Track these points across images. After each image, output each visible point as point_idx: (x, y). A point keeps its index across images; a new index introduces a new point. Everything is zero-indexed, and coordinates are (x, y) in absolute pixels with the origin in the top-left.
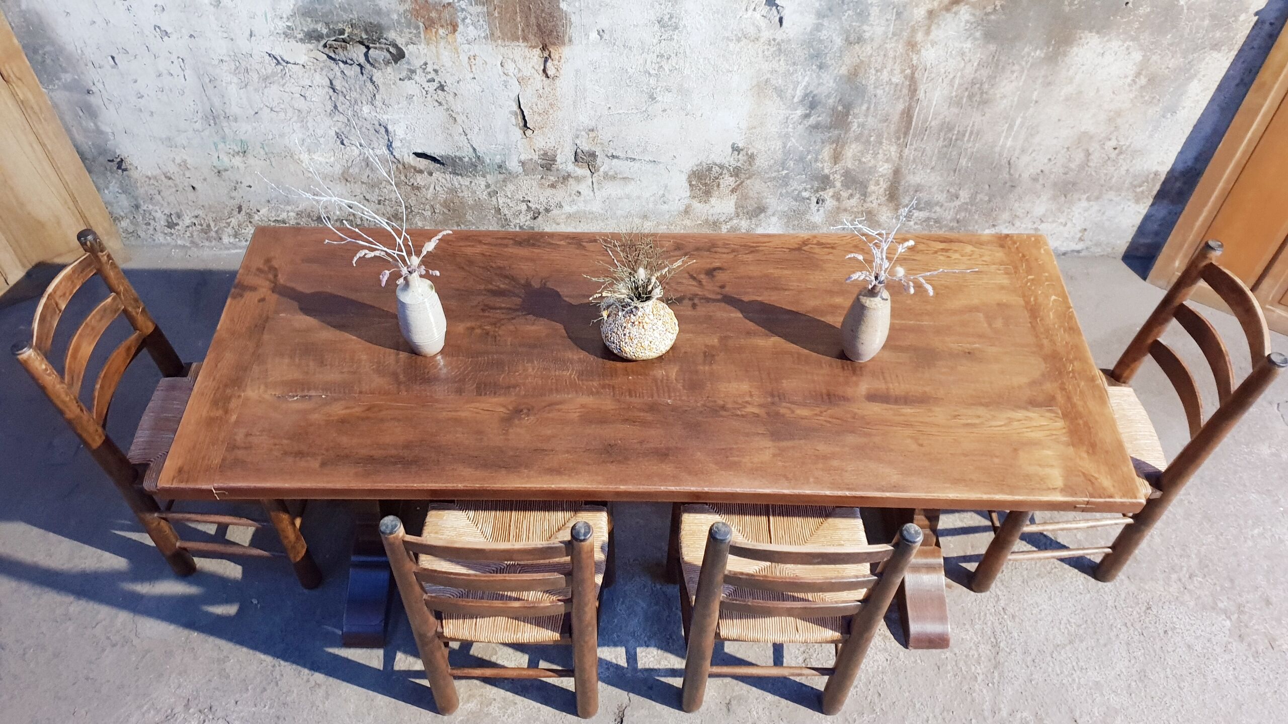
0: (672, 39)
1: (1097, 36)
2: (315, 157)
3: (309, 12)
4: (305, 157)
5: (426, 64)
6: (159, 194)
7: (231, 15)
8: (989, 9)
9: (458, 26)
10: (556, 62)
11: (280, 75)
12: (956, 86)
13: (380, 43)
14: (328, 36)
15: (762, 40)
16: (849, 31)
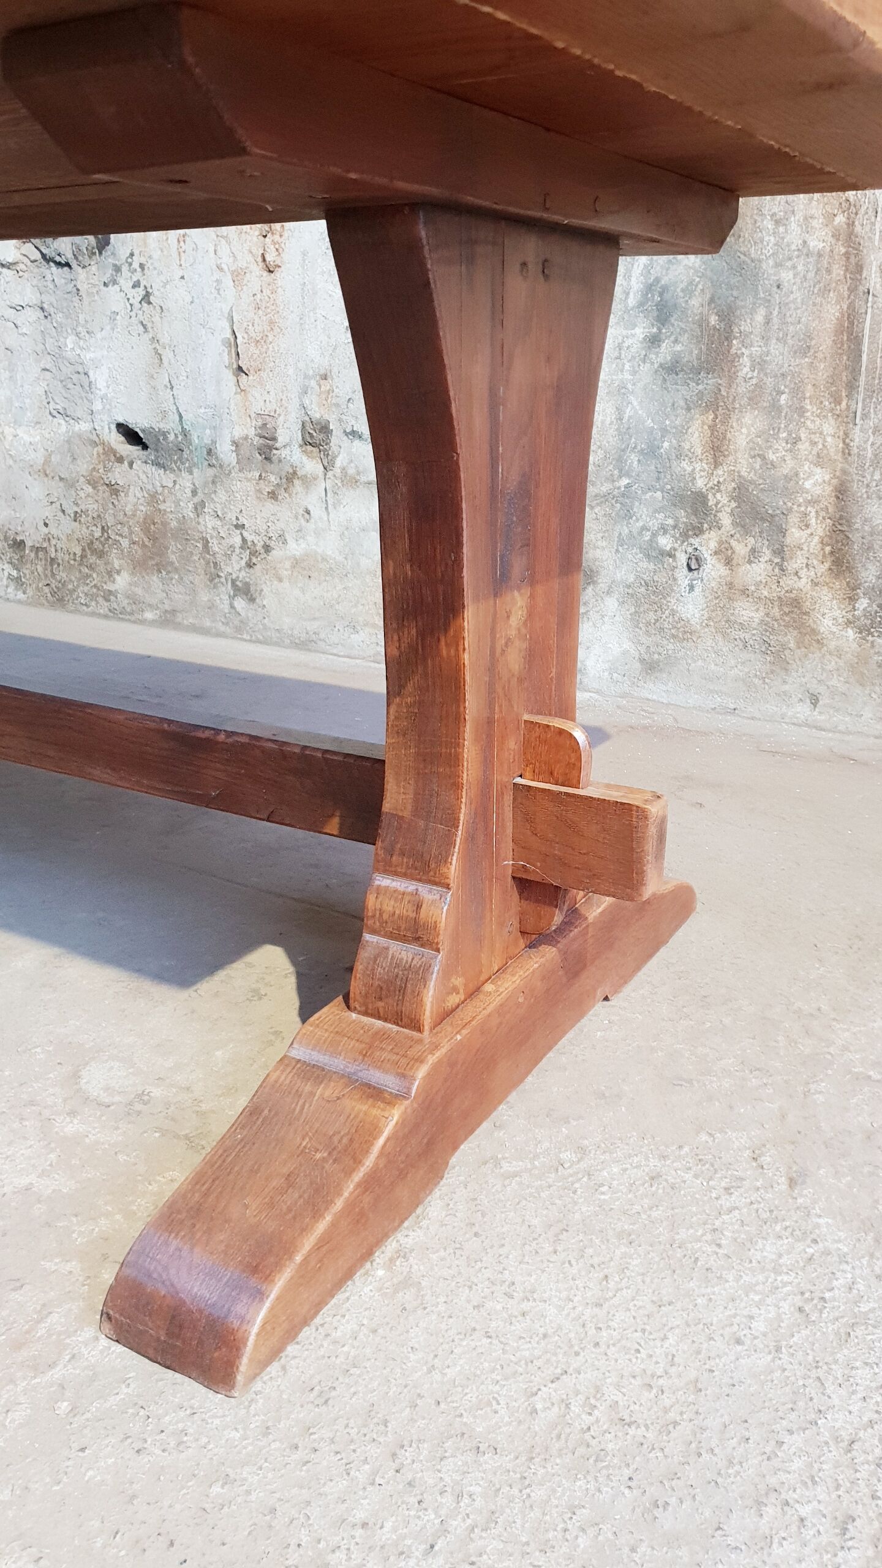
2: (20, 432)
10: (277, 238)
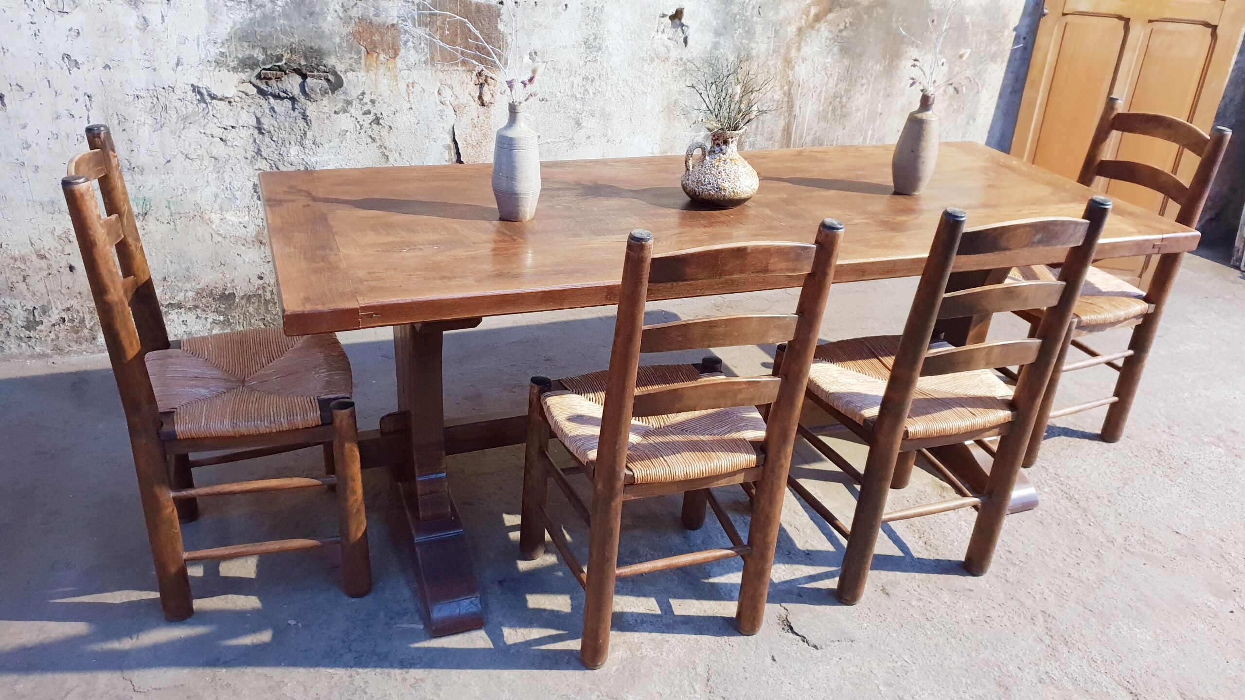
0: (596, 61)
1: (917, 50)
2: (228, 216)
3: (247, 36)
4: (215, 217)
5: (363, 94)
6: (24, 281)
7: (159, 40)
8: (842, 26)
9: (399, 49)
10: (492, 87)
11: (201, 114)
12: (822, 100)
13: (318, 71)
14: (264, 63)
15: (671, 60)
16: (740, 49)
